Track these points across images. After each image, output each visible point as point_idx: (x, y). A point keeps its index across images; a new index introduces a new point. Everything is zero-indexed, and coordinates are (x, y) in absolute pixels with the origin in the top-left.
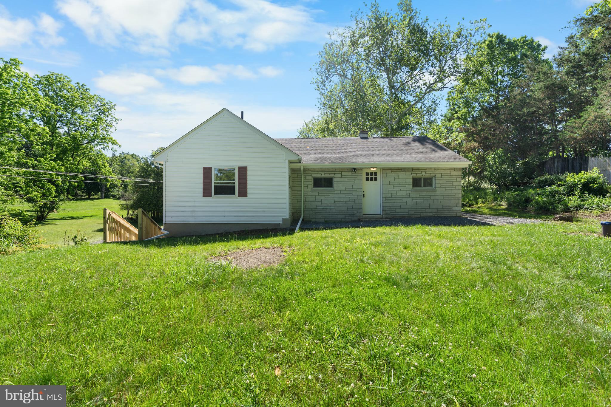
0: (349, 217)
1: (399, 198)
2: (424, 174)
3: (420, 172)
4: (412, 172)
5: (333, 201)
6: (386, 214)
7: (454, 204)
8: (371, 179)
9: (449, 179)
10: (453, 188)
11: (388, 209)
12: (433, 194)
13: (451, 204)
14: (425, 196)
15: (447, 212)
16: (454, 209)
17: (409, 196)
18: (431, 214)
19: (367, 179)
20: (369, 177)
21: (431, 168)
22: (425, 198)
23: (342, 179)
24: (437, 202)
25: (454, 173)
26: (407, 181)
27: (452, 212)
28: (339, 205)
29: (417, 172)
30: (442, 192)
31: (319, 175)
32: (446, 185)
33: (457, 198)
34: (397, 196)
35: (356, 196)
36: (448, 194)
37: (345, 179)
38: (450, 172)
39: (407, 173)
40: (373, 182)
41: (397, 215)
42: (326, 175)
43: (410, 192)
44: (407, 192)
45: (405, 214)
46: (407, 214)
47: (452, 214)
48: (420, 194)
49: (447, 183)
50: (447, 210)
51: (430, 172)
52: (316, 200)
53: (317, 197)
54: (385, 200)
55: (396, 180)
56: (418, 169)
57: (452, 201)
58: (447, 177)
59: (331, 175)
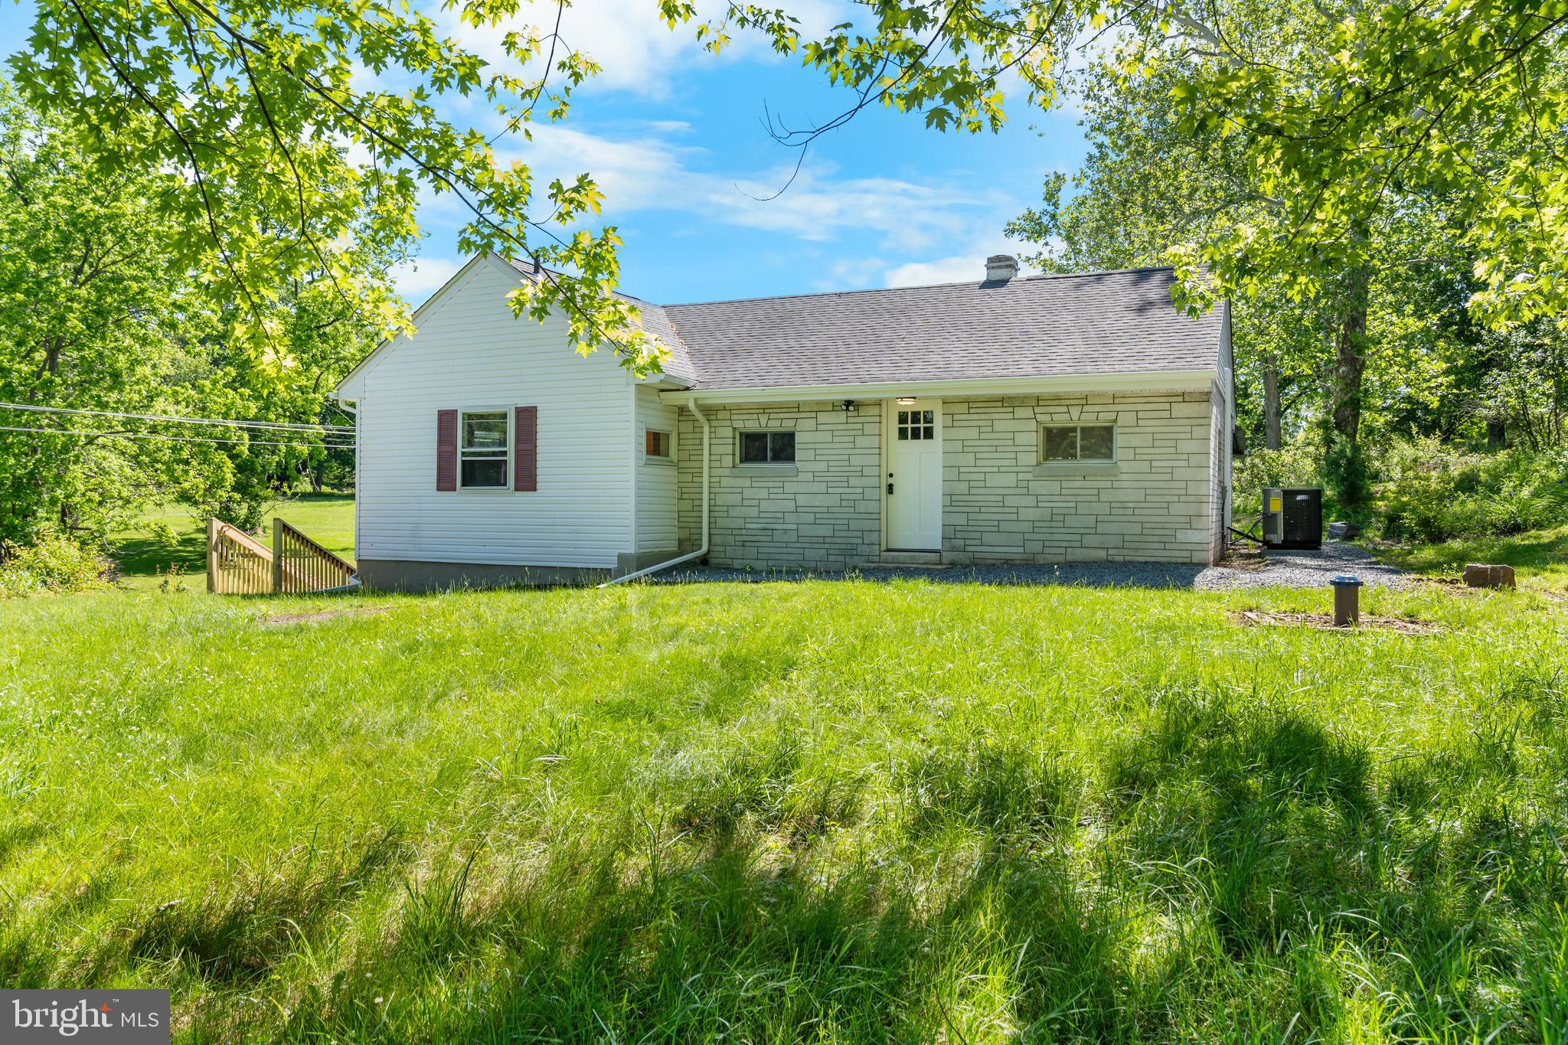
0: (841, 558)
1: (993, 498)
2: (1075, 413)
3: (1064, 409)
4: (1038, 410)
5: (791, 506)
6: (953, 549)
7: (1182, 519)
8: (916, 435)
9: (1164, 429)
10: (1177, 463)
11: (958, 535)
12: (1109, 484)
13: (1169, 519)
14: (1082, 492)
15: (1156, 546)
16: (1181, 536)
17: (1025, 491)
18: (1102, 554)
19: (903, 434)
20: (909, 425)
21: (1100, 395)
22: (1079, 499)
23: (819, 437)
24: (1121, 511)
25: (1181, 410)
26: (1021, 439)
27: (1174, 546)
28: (810, 518)
29: (1052, 409)
30: (1140, 477)
31: (753, 426)
32: (1153, 451)
33: (1192, 499)
34: (989, 491)
35: (860, 490)
36: (1160, 484)
37: (828, 436)
38: (1167, 406)
39: (1021, 412)
40: (922, 443)
41: (988, 556)
42: (772, 423)
43: (1030, 476)
44: (1021, 476)
45: (1015, 552)
46: (1021, 550)
47: (1176, 553)
48: (1064, 484)
49: (1157, 443)
50: (1156, 539)
51: (1097, 408)
52: (746, 503)
53: (747, 493)
54: (952, 502)
55: (983, 436)
56: (1057, 399)
57: (1178, 509)
58: (1158, 422)
59: (787, 426)
